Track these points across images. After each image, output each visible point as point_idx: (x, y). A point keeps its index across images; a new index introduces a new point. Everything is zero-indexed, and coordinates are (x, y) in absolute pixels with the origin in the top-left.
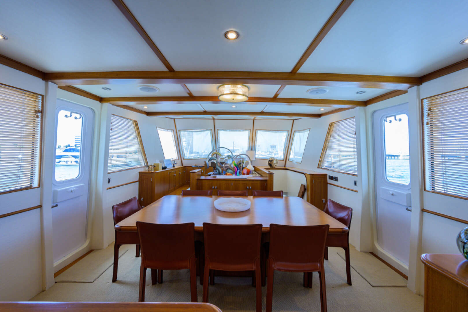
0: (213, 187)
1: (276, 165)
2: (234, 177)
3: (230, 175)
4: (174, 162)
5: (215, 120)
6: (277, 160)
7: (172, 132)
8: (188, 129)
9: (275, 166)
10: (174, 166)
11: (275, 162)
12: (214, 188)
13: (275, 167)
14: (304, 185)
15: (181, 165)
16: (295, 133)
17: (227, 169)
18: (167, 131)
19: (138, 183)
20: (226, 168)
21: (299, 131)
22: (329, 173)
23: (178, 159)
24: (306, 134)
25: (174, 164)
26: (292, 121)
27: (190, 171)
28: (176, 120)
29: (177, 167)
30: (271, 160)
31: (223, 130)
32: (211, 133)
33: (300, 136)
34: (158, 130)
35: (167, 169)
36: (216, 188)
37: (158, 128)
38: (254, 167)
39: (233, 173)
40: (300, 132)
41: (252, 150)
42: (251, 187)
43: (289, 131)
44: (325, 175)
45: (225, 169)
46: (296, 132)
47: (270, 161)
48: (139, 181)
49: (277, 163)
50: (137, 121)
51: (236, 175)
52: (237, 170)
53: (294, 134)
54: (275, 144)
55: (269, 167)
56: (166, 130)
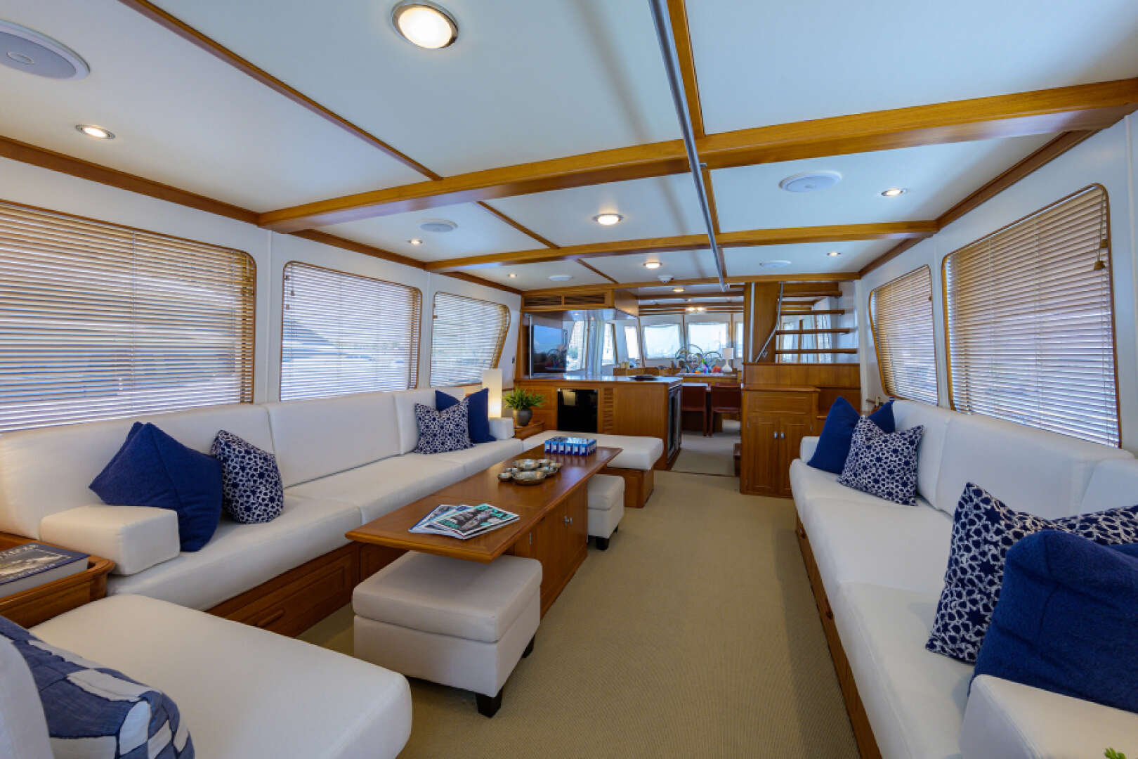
4: (636, 361)
7: (634, 328)
8: (651, 324)
15: (643, 365)
23: (640, 358)
32: (679, 328)
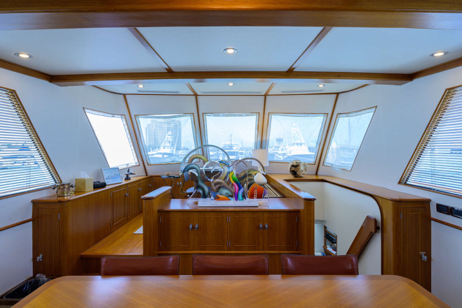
0: (191, 226)
1: (303, 172)
2: (232, 203)
3: (223, 199)
4: (128, 171)
5: (198, 97)
6: (305, 165)
7: (122, 118)
9: (302, 175)
10: (127, 178)
11: (302, 168)
12: (193, 228)
13: (301, 177)
14: (376, 221)
15: (145, 174)
16: (339, 117)
17: (219, 188)
18: (114, 117)
19: (31, 223)
20: (217, 186)
21: (347, 114)
22: (436, 199)
23: (138, 164)
24: (366, 117)
25: (127, 175)
26: (335, 96)
27: (142, 197)
28: (127, 96)
29: (133, 179)
30: (295, 164)
31: (212, 115)
32: (193, 119)
33: (349, 122)
34: (87, 114)
35: (107, 188)
36: (198, 228)
37: (87, 111)
38: (266, 176)
39: (232, 196)
40: (350, 115)
41: (261, 147)
42: (267, 226)
43: (328, 114)
44: (426, 202)
45: (215, 188)
46: (341, 115)
47: (293, 166)
48: (33, 220)
49: (306, 171)
50: (15, 91)
51: (237, 199)
52: (240, 189)
53: (338, 119)
54: (281, 137)
55: (291, 177)
56: (111, 115)
